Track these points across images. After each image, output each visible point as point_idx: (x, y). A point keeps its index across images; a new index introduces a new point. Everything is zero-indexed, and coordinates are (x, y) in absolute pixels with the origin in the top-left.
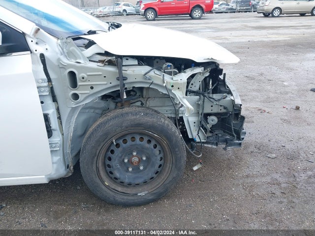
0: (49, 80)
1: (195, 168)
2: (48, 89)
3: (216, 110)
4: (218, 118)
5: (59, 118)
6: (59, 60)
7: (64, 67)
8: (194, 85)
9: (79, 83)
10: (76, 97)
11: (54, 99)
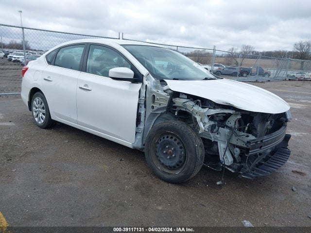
0: (146, 97)
1: (218, 183)
2: (144, 101)
3: (240, 144)
4: (241, 151)
5: (145, 116)
6: (151, 88)
7: (152, 92)
8: (230, 122)
9: (156, 101)
10: (153, 107)
11: (145, 107)
